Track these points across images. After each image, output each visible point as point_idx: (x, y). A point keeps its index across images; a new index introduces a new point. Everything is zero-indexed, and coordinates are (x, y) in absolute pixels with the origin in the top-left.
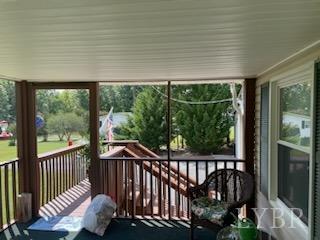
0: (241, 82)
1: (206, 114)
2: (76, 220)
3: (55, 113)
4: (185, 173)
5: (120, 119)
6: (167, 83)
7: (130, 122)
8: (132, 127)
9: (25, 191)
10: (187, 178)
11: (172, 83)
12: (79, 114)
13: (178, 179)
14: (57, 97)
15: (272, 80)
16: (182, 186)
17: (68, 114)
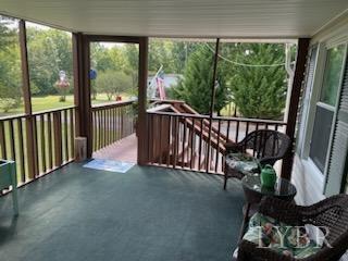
0: (296, 42)
1: (265, 79)
2: (124, 164)
3: (104, 70)
4: (225, 134)
5: (171, 81)
6: (215, 40)
7: (180, 84)
8: (182, 90)
9: (81, 136)
10: (227, 138)
11: (221, 40)
12: (127, 73)
13: (218, 139)
14: (106, 53)
15: (321, 41)
16: (221, 145)
17: (116, 73)
